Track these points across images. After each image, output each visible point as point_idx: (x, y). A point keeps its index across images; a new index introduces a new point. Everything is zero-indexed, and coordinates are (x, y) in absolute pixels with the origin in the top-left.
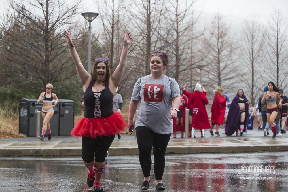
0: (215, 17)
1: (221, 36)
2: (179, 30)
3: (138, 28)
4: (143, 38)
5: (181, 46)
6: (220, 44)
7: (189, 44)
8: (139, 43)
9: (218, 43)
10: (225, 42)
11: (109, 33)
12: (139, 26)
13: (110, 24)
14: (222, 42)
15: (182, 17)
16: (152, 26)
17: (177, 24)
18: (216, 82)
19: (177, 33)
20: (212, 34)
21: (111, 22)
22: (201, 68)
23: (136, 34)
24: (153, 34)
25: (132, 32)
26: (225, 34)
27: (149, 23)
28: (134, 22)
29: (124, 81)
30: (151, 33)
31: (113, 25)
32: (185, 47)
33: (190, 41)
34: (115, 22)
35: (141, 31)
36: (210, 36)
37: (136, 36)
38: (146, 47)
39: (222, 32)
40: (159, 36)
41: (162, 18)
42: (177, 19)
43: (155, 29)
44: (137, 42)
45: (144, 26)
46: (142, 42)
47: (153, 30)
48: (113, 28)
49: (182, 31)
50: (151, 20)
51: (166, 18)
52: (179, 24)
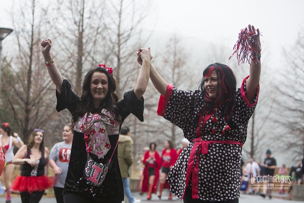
0: (171, 40)
1: (177, 65)
2: (122, 55)
3: (66, 51)
4: (73, 65)
5: (123, 77)
6: (176, 76)
7: (134, 75)
8: (66, 71)
9: (173, 75)
10: (183, 73)
11: (26, 55)
12: (68, 47)
13: (28, 43)
14: (179, 74)
15: (127, 38)
16: (85, 49)
17: (119, 46)
18: (170, 127)
19: (119, 59)
20: (166, 61)
21: (30, 41)
22: (149, 108)
23: (63, 59)
24: (86, 59)
25: (58, 57)
26: (183, 63)
27: (80, 44)
28: (60, 43)
29: (44, 123)
30: (83, 58)
31: (32, 45)
32: (130, 79)
33: (136, 71)
34: (35, 41)
35: (70, 55)
36: (163, 64)
37: (63, 61)
38: (75, 76)
39: (180, 60)
40: (94, 62)
41: (99, 38)
42: (119, 40)
43: (89, 53)
44: (64, 69)
45: (74, 49)
46: (70, 70)
47: (86, 54)
48: (31, 49)
49: (125, 57)
50: (84, 41)
51: (104, 38)
52: (121, 46)
